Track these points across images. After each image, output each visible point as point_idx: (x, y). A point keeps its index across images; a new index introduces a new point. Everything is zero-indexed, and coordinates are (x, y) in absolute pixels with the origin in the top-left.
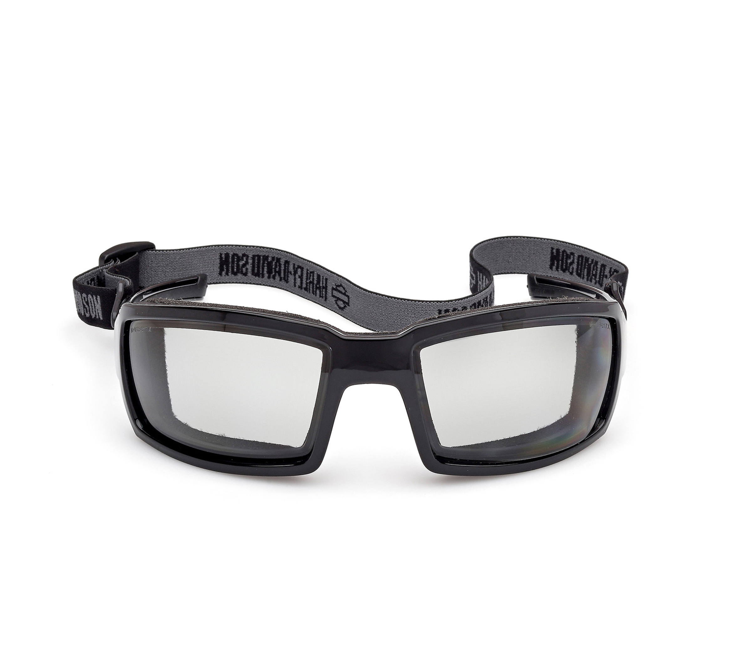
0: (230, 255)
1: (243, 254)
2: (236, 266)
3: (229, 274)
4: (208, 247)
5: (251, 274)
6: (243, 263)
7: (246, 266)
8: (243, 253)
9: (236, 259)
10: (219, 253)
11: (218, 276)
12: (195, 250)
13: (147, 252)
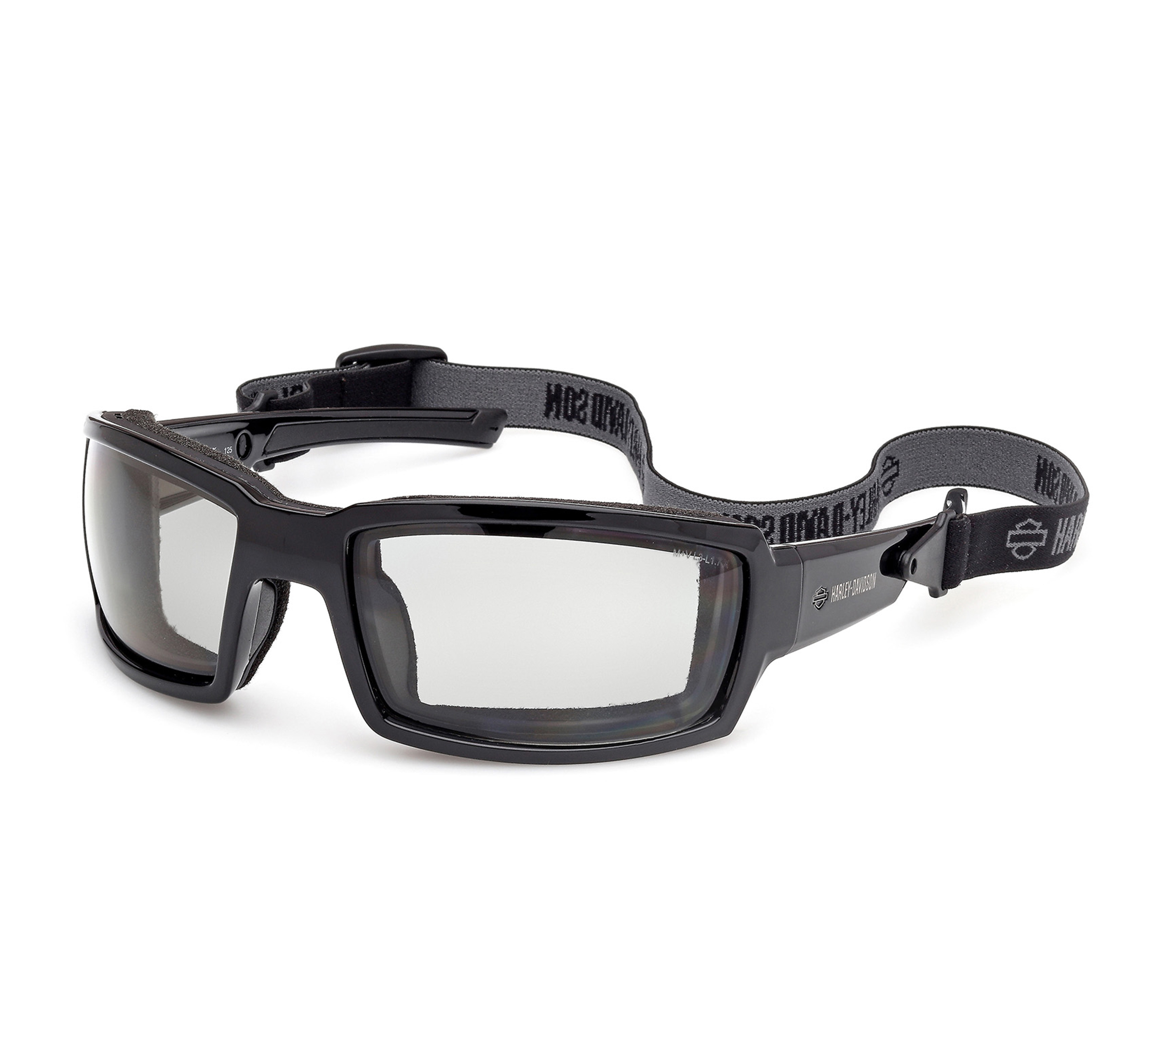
0: (564, 389)
1: (581, 390)
2: (571, 407)
3: (560, 417)
4: (528, 371)
5: (590, 422)
6: (581, 404)
7: (585, 409)
8: (582, 388)
9: (572, 395)
10: (546, 382)
11: (543, 417)
12: (505, 372)
13: (429, 363)
